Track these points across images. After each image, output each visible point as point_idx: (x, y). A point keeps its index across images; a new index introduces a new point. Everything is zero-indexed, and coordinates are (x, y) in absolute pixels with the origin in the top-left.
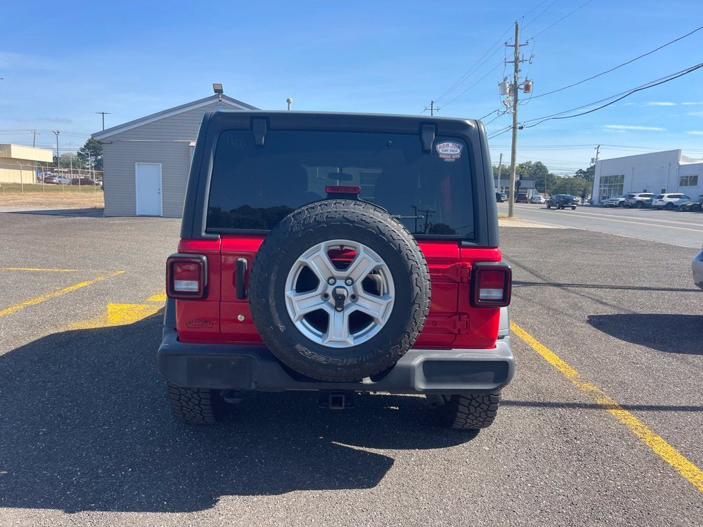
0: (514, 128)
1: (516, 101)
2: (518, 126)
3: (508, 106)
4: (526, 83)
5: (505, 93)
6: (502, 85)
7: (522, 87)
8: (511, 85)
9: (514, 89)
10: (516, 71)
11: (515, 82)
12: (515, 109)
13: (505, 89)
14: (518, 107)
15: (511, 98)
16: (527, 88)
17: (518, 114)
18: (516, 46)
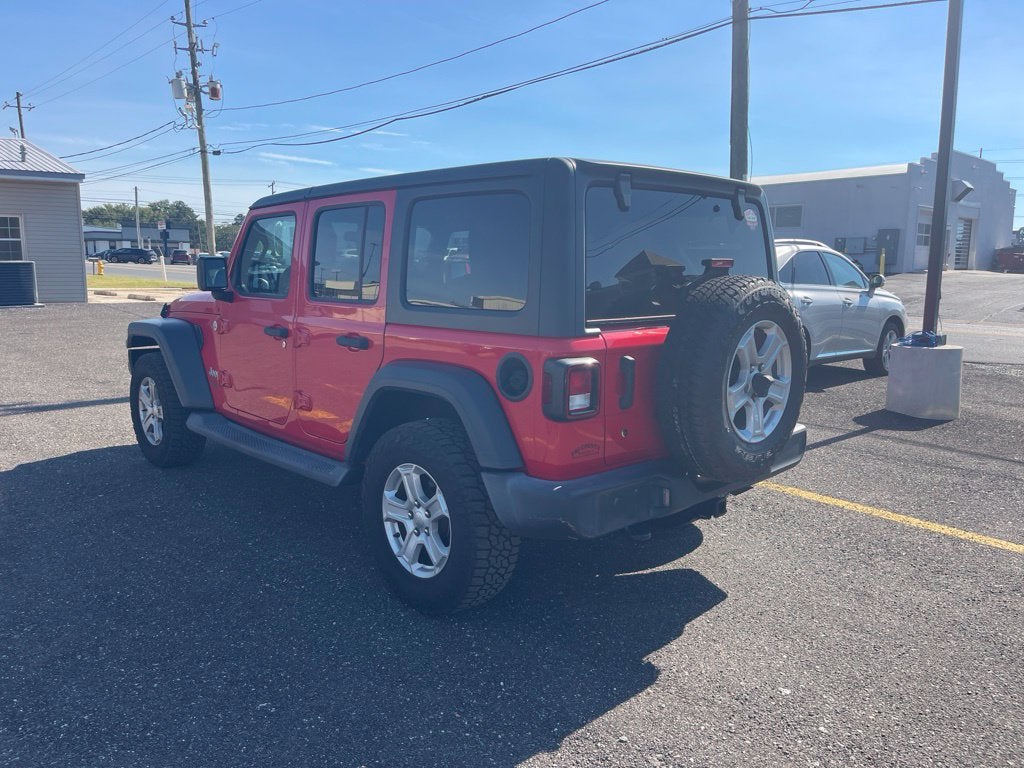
0: (203, 152)
1: (200, 110)
2: (209, 149)
3: (189, 117)
4: (212, 85)
5: (180, 96)
6: (176, 82)
7: (206, 89)
8: (187, 84)
9: (195, 90)
10: (194, 64)
11: (196, 81)
12: (200, 123)
13: (182, 90)
14: (204, 120)
15: (193, 106)
16: (214, 93)
17: (206, 130)
18: (188, 24)
